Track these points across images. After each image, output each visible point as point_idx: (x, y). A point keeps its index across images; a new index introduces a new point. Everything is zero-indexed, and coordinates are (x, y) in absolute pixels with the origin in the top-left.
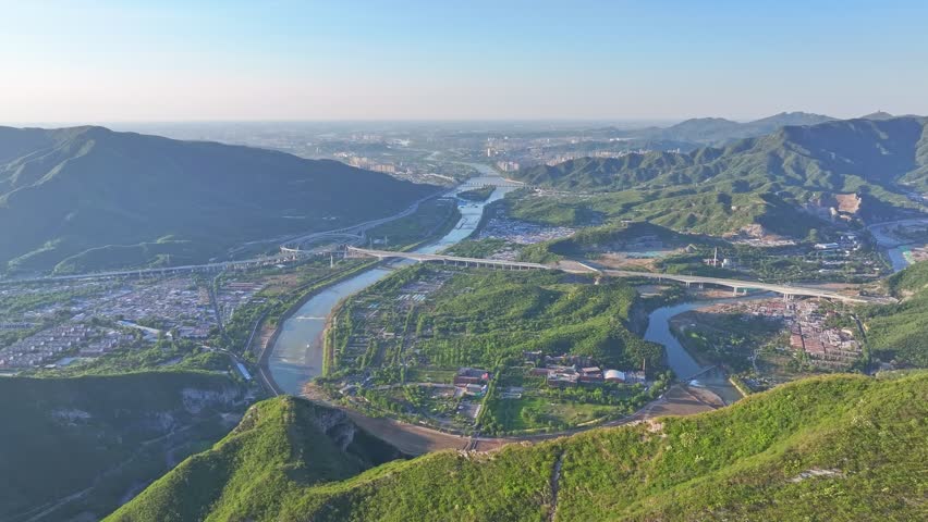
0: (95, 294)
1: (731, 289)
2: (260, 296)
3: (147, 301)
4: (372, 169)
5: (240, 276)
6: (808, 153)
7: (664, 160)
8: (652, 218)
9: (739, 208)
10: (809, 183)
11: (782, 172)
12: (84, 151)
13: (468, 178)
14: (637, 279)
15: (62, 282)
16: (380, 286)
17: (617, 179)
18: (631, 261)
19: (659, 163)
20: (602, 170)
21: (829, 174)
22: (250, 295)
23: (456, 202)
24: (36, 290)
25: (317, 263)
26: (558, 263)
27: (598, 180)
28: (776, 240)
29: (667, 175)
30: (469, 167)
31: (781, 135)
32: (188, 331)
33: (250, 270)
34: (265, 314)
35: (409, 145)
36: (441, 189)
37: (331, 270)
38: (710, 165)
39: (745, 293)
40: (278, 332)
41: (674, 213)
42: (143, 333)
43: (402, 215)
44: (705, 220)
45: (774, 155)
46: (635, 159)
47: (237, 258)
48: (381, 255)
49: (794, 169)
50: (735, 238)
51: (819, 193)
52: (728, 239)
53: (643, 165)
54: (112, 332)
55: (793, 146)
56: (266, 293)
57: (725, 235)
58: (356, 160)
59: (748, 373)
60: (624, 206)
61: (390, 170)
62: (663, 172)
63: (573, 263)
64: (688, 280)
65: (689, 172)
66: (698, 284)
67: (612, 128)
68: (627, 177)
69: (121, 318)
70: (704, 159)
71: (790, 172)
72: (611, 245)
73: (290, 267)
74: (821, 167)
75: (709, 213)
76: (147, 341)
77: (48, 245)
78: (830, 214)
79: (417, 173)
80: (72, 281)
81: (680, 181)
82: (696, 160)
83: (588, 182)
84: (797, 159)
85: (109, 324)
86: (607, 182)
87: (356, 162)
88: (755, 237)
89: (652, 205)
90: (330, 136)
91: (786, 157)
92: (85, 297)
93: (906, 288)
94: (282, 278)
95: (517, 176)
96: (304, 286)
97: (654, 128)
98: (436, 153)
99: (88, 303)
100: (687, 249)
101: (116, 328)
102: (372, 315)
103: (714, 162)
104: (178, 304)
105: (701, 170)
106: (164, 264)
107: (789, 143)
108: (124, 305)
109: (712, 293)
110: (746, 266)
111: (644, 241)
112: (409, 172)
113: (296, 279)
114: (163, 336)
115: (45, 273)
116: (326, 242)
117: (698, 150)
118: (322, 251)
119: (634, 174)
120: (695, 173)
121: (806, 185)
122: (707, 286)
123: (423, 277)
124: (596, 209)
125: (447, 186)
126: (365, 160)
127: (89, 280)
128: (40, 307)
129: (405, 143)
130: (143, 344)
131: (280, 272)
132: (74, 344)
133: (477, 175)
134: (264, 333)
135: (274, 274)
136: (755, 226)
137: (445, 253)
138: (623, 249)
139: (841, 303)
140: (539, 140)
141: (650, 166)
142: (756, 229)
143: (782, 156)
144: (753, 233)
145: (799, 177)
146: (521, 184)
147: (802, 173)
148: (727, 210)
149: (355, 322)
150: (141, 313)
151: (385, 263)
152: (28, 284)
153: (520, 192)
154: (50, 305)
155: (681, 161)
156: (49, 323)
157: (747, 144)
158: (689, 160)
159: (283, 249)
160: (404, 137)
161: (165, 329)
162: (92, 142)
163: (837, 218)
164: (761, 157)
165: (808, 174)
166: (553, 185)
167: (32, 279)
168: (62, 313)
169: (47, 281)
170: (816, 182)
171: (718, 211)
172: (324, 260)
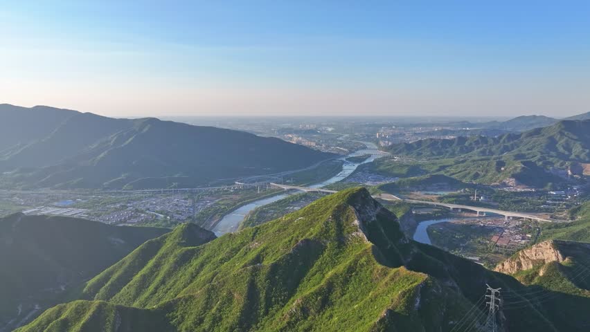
0: (140, 199)
1: (476, 212)
2: (217, 204)
3: (163, 203)
4: (303, 143)
5: (211, 194)
6: (575, 137)
7: (480, 141)
8: (453, 174)
9: (505, 169)
10: (573, 156)
11: (556, 150)
12: (145, 130)
13: (357, 150)
14: (422, 204)
15: (125, 193)
16: (279, 202)
17: (447, 152)
18: (426, 196)
19: (477, 143)
20: (440, 146)
21: (587, 151)
22: (212, 203)
23: (343, 162)
24: (114, 197)
25: (252, 190)
26: (380, 195)
27: (434, 152)
28: (523, 188)
29: (479, 150)
30: (361, 144)
31: (560, 126)
32: (177, 216)
33: (216, 192)
34: (216, 211)
35: (332, 131)
36: (338, 155)
37: (258, 194)
38: (508, 144)
39: (484, 215)
40: (220, 220)
41: (467, 171)
42: (157, 216)
43: (309, 168)
44: (484, 175)
45: (552, 139)
46: (462, 140)
47: (211, 186)
48: (286, 188)
49: (564, 148)
50: (497, 186)
51: (570, 163)
52: (492, 186)
53: (466, 144)
54: (143, 215)
55: (566, 133)
56: (220, 203)
57: (493, 184)
58: (295, 139)
59: (455, 251)
60: (440, 167)
61: (313, 144)
62: (478, 148)
63: (389, 195)
64: (452, 206)
65: (494, 149)
66: (458, 209)
67: (465, 122)
68: (454, 151)
69: (148, 209)
70: (506, 141)
71: (561, 150)
72: (418, 187)
73: (236, 192)
74: (583, 147)
75: (487, 172)
76: (158, 220)
77: (123, 176)
78: (567, 174)
79: (328, 147)
80: (130, 194)
81: (487, 153)
82: (502, 141)
83: (428, 153)
84: (567, 141)
85: (142, 212)
86: (440, 153)
87: (295, 140)
88: (511, 186)
89: (457, 167)
90: (287, 125)
91: (560, 140)
92: (134, 200)
93: (580, 215)
94: (231, 196)
95: (386, 149)
96: (240, 200)
97: (495, 122)
98: (347, 135)
99: (135, 203)
100: (462, 190)
101: (145, 213)
102: (270, 215)
103: (512, 142)
104: (176, 205)
105: (502, 147)
106: (175, 187)
107: (563, 131)
108: (151, 204)
109: (466, 214)
110: (495, 201)
111: (438, 185)
112: (324, 146)
113: (238, 197)
114: (166, 217)
115: (119, 189)
116: (259, 181)
117: (503, 135)
118: (255, 184)
119: (459, 149)
120: (497, 149)
121: (570, 158)
122: (463, 210)
123: (303, 199)
124: (424, 169)
125: (342, 154)
126: (300, 138)
127: (137, 193)
128: (115, 203)
129: (330, 129)
130: (155, 219)
131: (231, 193)
132: (125, 218)
133: (365, 148)
134: (214, 220)
135: (227, 194)
136: (511, 179)
137: (322, 188)
138: (425, 189)
139: (536, 222)
140: (414, 129)
141: (471, 144)
142: (511, 182)
143: (557, 139)
144: (510, 184)
145: (567, 153)
146: (388, 154)
147: (570, 150)
148: (498, 170)
149: (259, 218)
150: (158, 208)
151: (288, 191)
152: (110, 194)
153: (384, 158)
154: (119, 203)
155: (491, 141)
156: (116, 210)
157: (537, 132)
158: (496, 141)
159: (237, 183)
160: (330, 126)
161: (167, 214)
162: (149, 125)
163: (572, 177)
164: (543, 140)
165: (574, 150)
166: (407, 155)
167: (113, 191)
168: (122, 206)
169: (119, 193)
170: (577, 156)
171: (493, 171)
172: (255, 189)
